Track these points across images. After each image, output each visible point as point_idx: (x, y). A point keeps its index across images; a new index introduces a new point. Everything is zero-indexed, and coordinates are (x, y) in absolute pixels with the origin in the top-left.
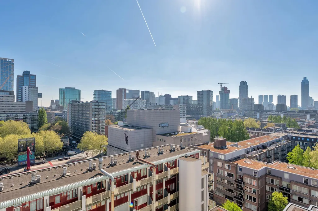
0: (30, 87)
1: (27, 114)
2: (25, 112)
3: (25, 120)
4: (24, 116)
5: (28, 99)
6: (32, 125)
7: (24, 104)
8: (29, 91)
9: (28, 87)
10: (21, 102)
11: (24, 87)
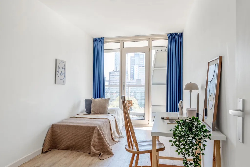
0: (139, 66)
1: (137, 91)
2: (136, 89)
3: (135, 96)
4: (135, 92)
5: (138, 77)
6: (141, 101)
7: (135, 82)
8: (139, 70)
9: (138, 66)
10: (133, 80)
11: (135, 66)
